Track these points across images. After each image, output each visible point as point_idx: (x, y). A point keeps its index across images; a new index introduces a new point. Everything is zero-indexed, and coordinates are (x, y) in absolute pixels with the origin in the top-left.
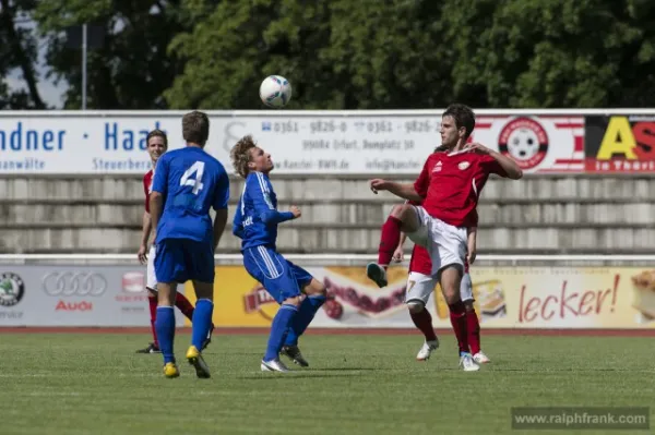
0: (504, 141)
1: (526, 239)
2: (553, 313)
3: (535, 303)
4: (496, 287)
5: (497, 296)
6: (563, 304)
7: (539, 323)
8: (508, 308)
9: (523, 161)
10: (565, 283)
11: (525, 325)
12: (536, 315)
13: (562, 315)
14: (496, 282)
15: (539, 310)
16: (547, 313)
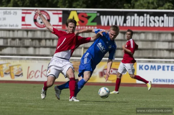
0: (35, 18)
1: (39, 51)
2: (38, 76)
3: (32, 72)
4: (19, 67)
5: (20, 70)
6: (42, 73)
7: (34, 79)
8: (24, 74)
9: (42, 25)
10: (42, 66)
11: (29, 80)
12: (33, 77)
13: (41, 77)
14: (19, 65)
15: (34, 75)
16: (36, 76)
